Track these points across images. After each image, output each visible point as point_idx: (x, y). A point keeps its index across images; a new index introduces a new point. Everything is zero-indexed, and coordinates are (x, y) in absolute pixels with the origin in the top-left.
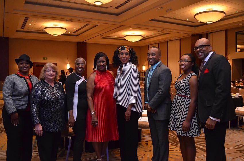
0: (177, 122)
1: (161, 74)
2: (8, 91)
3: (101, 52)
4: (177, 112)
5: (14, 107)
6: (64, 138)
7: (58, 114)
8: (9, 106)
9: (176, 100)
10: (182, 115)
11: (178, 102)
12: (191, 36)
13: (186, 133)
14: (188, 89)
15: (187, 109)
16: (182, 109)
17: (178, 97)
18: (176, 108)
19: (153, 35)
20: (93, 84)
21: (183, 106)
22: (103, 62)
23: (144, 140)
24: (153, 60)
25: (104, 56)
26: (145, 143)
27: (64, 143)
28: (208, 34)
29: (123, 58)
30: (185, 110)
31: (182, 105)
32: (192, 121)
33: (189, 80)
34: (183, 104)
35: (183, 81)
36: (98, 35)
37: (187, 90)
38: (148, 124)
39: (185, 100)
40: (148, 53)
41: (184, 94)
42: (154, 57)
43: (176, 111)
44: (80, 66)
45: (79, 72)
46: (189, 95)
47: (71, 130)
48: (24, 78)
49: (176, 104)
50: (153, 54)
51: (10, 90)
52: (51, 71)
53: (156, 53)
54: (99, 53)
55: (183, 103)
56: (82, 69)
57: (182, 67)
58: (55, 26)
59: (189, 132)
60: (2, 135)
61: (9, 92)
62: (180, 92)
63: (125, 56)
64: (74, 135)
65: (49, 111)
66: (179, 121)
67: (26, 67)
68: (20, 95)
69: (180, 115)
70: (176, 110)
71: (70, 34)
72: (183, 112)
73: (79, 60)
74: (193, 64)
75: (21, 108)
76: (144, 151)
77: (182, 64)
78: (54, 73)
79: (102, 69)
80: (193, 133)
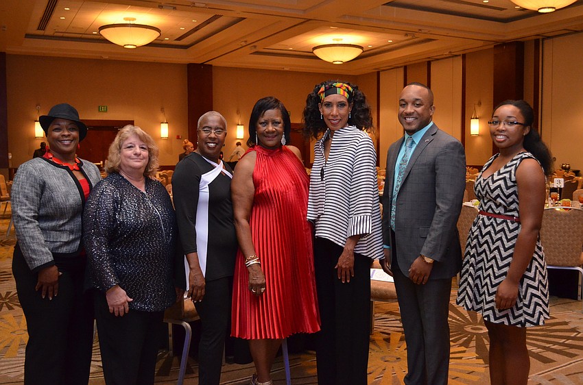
0: (483, 287)
1: (440, 157)
2: (28, 204)
3: (271, 98)
4: (483, 260)
5: (47, 249)
6: (170, 325)
7: (156, 266)
8: (35, 247)
9: (479, 228)
10: (495, 269)
11: (486, 234)
12: (493, 46)
13: (507, 316)
14: (514, 196)
15: (511, 251)
16: (496, 252)
17: (486, 219)
18: (480, 250)
19: (391, 44)
20: (251, 183)
21: (499, 243)
22: (275, 123)
23: (379, 330)
24: (417, 118)
25: (278, 107)
26: (381, 338)
27: (171, 338)
28: (541, 42)
29: (331, 118)
30: (504, 254)
31: (497, 240)
32: (525, 285)
33: (515, 171)
34: (500, 239)
35: (499, 174)
36: (244, 44)
37: (510, 200)
38: (393, 289)
39: (506, 228)
40: (402, 100)
41: (502, 211)
42: (419, 109)
43: (479, 258)
44: (213, 135)
45: (210, 151)
46: (516, 214)
47: (189, 304)
48: (67, 168)
49: (480, 237)
50: (415, 103)
51: (32, 202)
52: (137, 147)
53: (424, 101)
54: (265, 99)
55: (499, 236)
56: (217, 144)
57: (499, 137)
58: (128, 22)
59: (516, 314)
60: (4, 316)
61: (32, 207)
62: (490, 207)
63: (338, 111)
64: (198, 318)
65: (132, 257)
66: (489, 283)
67: (70, 138)
68: (62, 216)
69: (492, 267)
70: (479, 254)
71: (167, 42)
72: (499, 261)
73: (210, 118)
74: (527, 131)
75: (64, 250)
76: (382, 358)
77: (498, 130)
78: (145, 153)
79: (271, 143)
80: (528, 318)
